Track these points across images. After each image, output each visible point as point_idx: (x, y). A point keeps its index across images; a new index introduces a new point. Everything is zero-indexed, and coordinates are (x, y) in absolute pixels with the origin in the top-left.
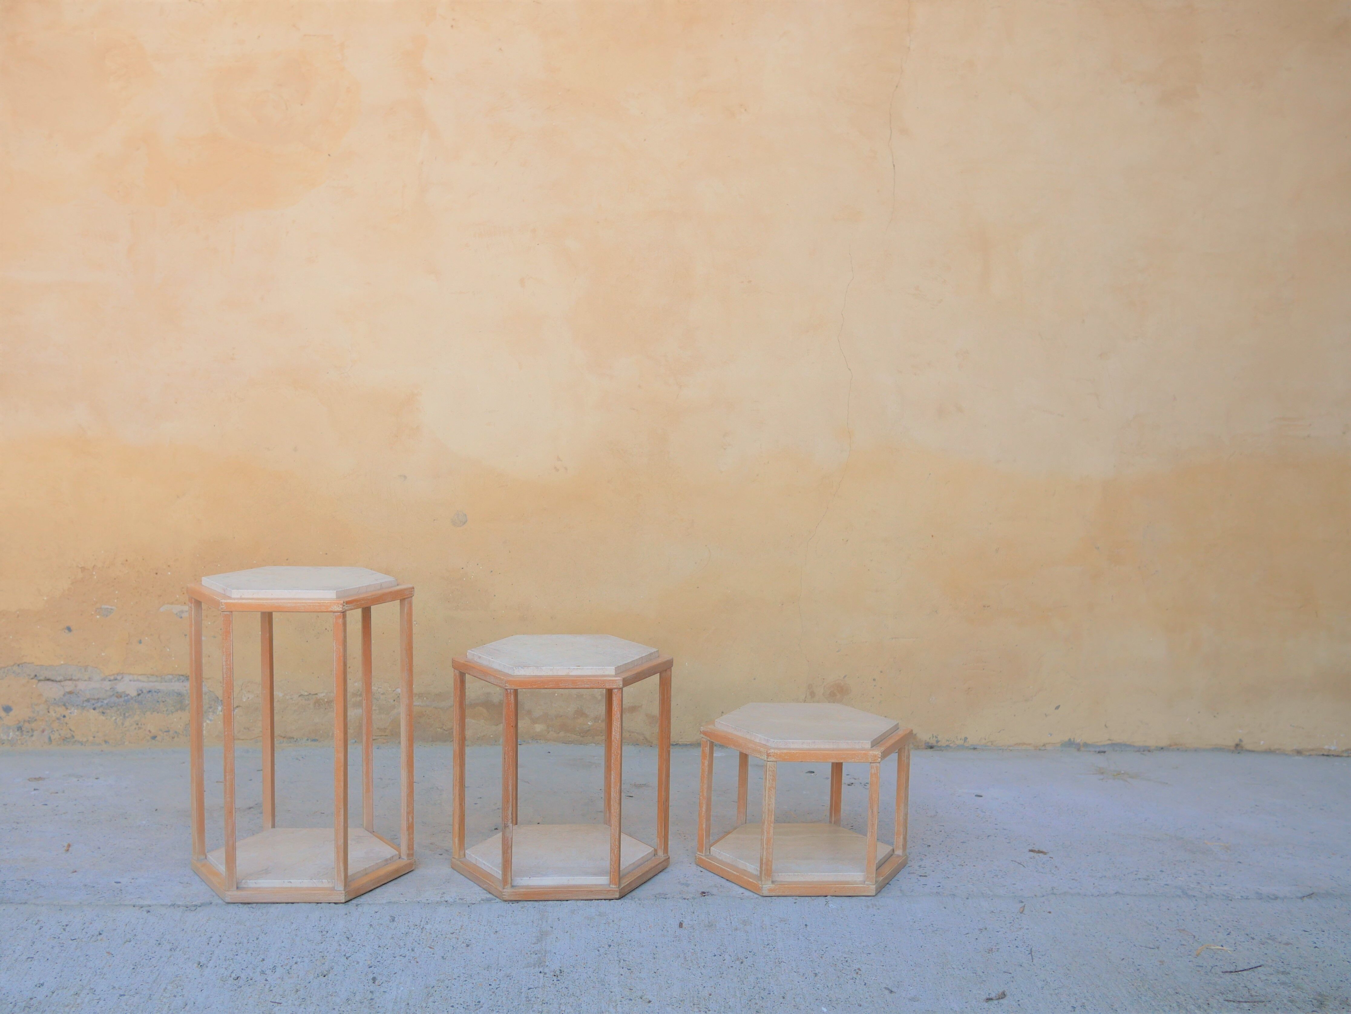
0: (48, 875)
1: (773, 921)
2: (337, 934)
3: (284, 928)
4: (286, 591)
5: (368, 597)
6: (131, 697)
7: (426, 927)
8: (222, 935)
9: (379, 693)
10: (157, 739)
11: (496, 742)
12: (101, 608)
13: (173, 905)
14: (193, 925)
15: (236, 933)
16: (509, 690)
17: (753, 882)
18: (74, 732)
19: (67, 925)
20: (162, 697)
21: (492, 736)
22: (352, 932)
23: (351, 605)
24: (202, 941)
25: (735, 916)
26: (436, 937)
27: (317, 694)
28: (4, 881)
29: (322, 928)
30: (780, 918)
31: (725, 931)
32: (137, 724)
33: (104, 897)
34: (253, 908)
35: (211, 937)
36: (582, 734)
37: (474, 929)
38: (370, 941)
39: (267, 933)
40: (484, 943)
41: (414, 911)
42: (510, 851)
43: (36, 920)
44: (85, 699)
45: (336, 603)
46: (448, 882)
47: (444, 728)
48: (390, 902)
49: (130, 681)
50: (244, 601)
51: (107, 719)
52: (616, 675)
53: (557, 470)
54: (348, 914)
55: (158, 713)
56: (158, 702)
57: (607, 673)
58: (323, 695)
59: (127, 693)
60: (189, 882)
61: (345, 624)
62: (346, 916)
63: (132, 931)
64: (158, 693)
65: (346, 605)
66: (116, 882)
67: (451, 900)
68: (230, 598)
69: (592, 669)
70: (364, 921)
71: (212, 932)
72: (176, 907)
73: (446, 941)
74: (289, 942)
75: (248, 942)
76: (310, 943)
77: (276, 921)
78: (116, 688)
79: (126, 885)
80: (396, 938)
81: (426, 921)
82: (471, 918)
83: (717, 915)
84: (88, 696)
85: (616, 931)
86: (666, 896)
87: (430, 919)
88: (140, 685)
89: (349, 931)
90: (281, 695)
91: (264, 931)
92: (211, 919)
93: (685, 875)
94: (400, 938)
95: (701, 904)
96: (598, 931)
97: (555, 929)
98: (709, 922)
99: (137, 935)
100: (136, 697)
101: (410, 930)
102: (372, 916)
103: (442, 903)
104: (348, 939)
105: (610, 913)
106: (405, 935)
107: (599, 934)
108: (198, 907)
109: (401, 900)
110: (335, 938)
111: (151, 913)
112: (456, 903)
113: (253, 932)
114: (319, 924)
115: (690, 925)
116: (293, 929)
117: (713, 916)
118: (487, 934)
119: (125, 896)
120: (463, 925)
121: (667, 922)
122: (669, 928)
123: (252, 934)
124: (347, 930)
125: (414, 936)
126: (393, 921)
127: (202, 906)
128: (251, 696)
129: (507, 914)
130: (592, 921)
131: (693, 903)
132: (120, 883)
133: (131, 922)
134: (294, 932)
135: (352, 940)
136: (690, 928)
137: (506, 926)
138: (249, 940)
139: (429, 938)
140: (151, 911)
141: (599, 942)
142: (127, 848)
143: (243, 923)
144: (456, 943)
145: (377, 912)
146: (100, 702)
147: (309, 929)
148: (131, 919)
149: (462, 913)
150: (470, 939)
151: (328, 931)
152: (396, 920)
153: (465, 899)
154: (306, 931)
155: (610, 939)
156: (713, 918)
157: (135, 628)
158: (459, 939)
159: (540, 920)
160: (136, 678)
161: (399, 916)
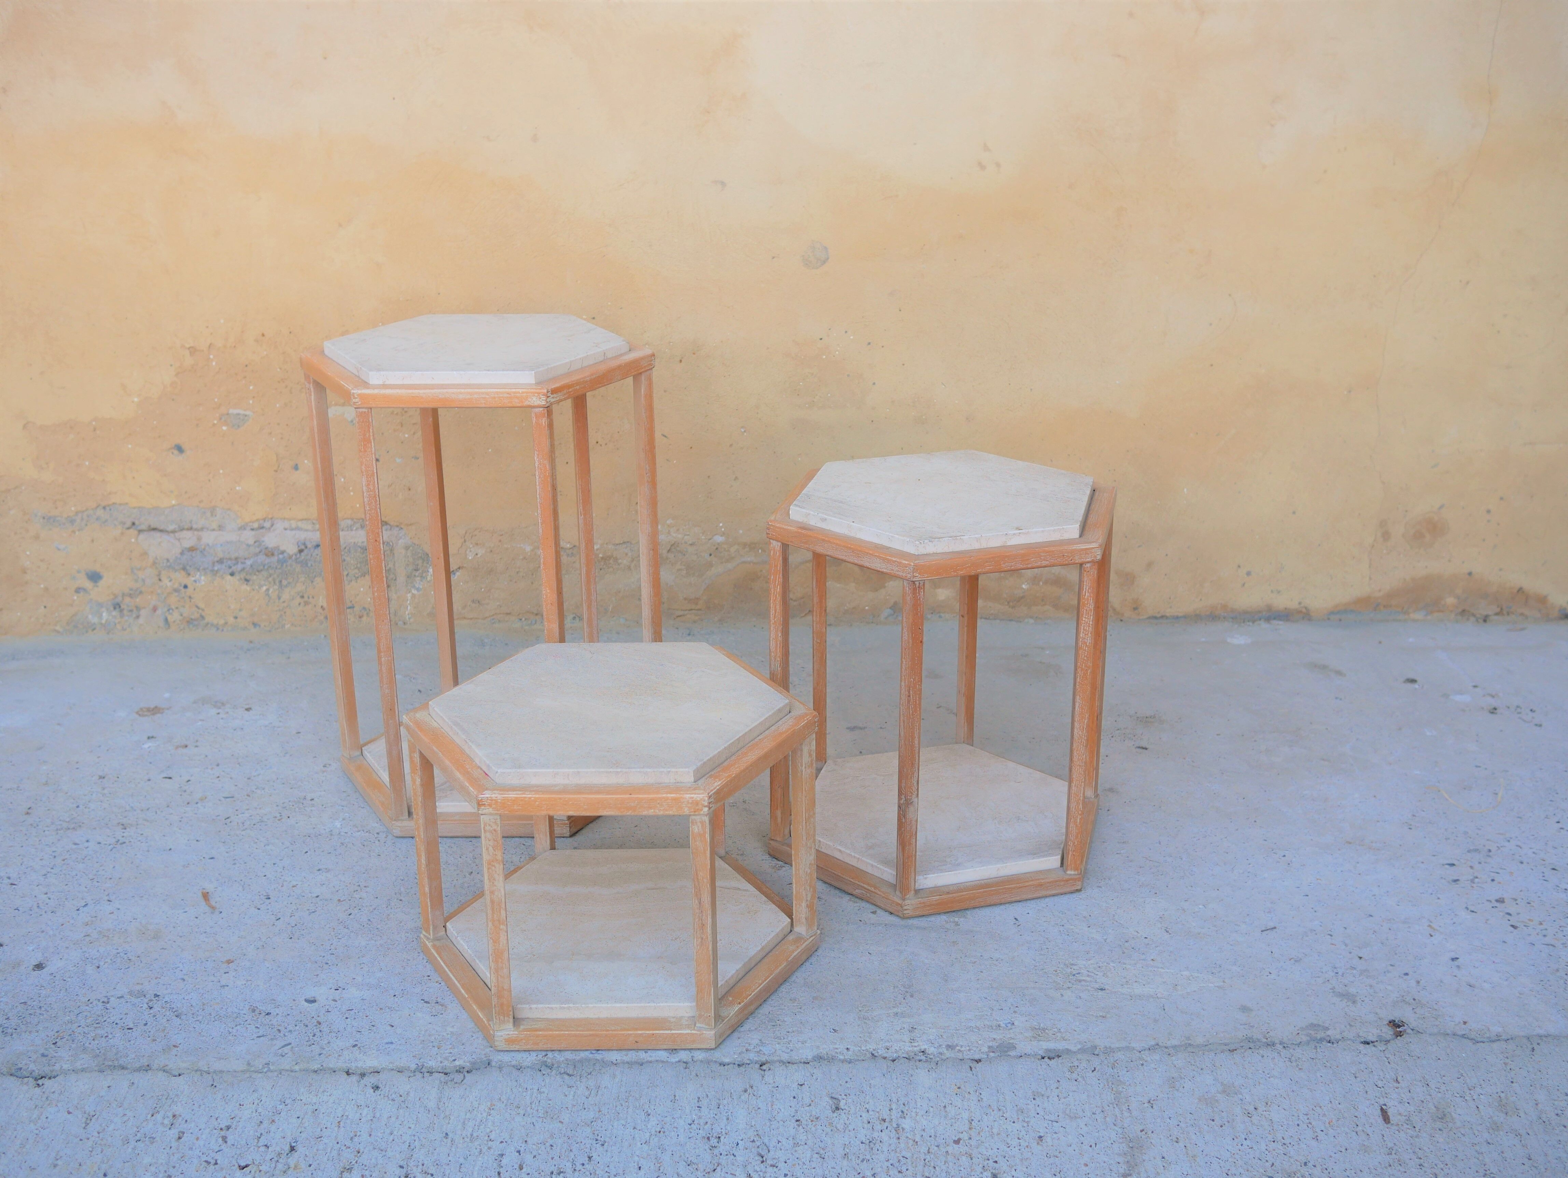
0: (184, 980)
1: (1556, 1103)
2: (738, 1144)
3: (634, 1128)
6: (289, 554)
7: (904, 1126)
8: (522, 1150)
9: (686, 543)
11: (874, 617)
13: (420, 1070)
14: (464, 1123)
15: (548, 1144)
18: (203, 610)
19: (228, 1128)
21: (867, 608)
22: (766, 1141)
25: (1478, 1090)
26: (929, 1152)
28: (106, 1000)
29: (706, 1127)
31: (1476, 1132)
32: (302, 597)
33: (290, 1044)
34: (568, 1075)
35: (502, 1155)
36: (1013, 604)
37: (995, 1131)
39: (605, 1142)
40: (1025, 1169)
41: (872, 1082)
43: (170, 1114)
44: (216, 559)
46: (912, 996)
48: (819, 1058)
51: (253, 590)
53: (983, 167)
54: (750, 1090)
59: (282, 548)
60: (439, 1000)
62: (746, 1095)
63: (352, 1139)
66: (306, 1001)
67: (931, 1050)
70: (783, 1110)
71: (502, 1142)
72: (426, 1075)
73: (951, 1164)
74: (652, 1167)
75: (575, 1170)
76: (692, 1170)
77: (618, 1109)
78: (263, 541)
79: (327, 1007)
80: (854, 1157)
81: (899, 1110)
82: (982, 1099)
83: (1443, 1088)
84: (221, 555)
85: (1270, 1137)
86: (1329, 1033)
87: (906, 1103)
88: (302, 536)
89: (761, 1138)
90: (528, 548)
91: (599, 1138)
92: (494, 1105)
93: (1335, 971)
94: (861, 1158)
95: (1403, 1057)
96: (1237, 1138)
97: (1152, 1132)
98: (1435, 1107)
99: (361, 1152)
100: (296, 555)
101: (876, 1135)
102: (796, 1096)
103: (918, 1058)
104: (761, 1159)
105: (1243, 1087)
106: (867, 1147)
107: (1240, 1144)
108: (466, 1074)
109: (839, 1050)
110: (738, 1158)
111: (382, 1092)
112: (943, 1057)
113: (579, 1140)
114: (700, 1118)
115: (1403, 1117)
116: (653, 1133)
117: (1437, 1090)
118: (1024, 1144)
119: (328, 1043)
120: (972, 1120)
121: (1356, 1107)
122: (1367, 1126)
123: (577, 1145)
124: (756, 1133)
125: (885, 1149)
126: (837, 1108)
127: (474, 1071)
128: (481, 552)
129: (1048, 1089)
130: (1215, 1109)
131: (1387, 1056)
132: (314, 1001)
133: (347, 1116)
134: (656, 1139)
135: (772, 1162)
136: (1408, 1127)
137: (1055, 1124)
138: (575, 1164)
139: (915, 1157)
140: (380, 1086)
141: (1248, 1171)
142: (317, 897)
143: (555, 1117)
144: (972, 1170)
145: (801, 1085)
146: (239, 563)
147: (683, 1130)
148: (347, 1108)
149: (962, 1087)
150: (996, 1159)
151: (720, 1136)
152: (842, 1108)
153: (957, 1045)
154: (678, 1135)
155: (1267, 1161)
156: (1439, 1095)
157: (286, 446)
158: (974, 1159)
159: (1115, 1106)
160: (294, 526)
161: (846, 1095)
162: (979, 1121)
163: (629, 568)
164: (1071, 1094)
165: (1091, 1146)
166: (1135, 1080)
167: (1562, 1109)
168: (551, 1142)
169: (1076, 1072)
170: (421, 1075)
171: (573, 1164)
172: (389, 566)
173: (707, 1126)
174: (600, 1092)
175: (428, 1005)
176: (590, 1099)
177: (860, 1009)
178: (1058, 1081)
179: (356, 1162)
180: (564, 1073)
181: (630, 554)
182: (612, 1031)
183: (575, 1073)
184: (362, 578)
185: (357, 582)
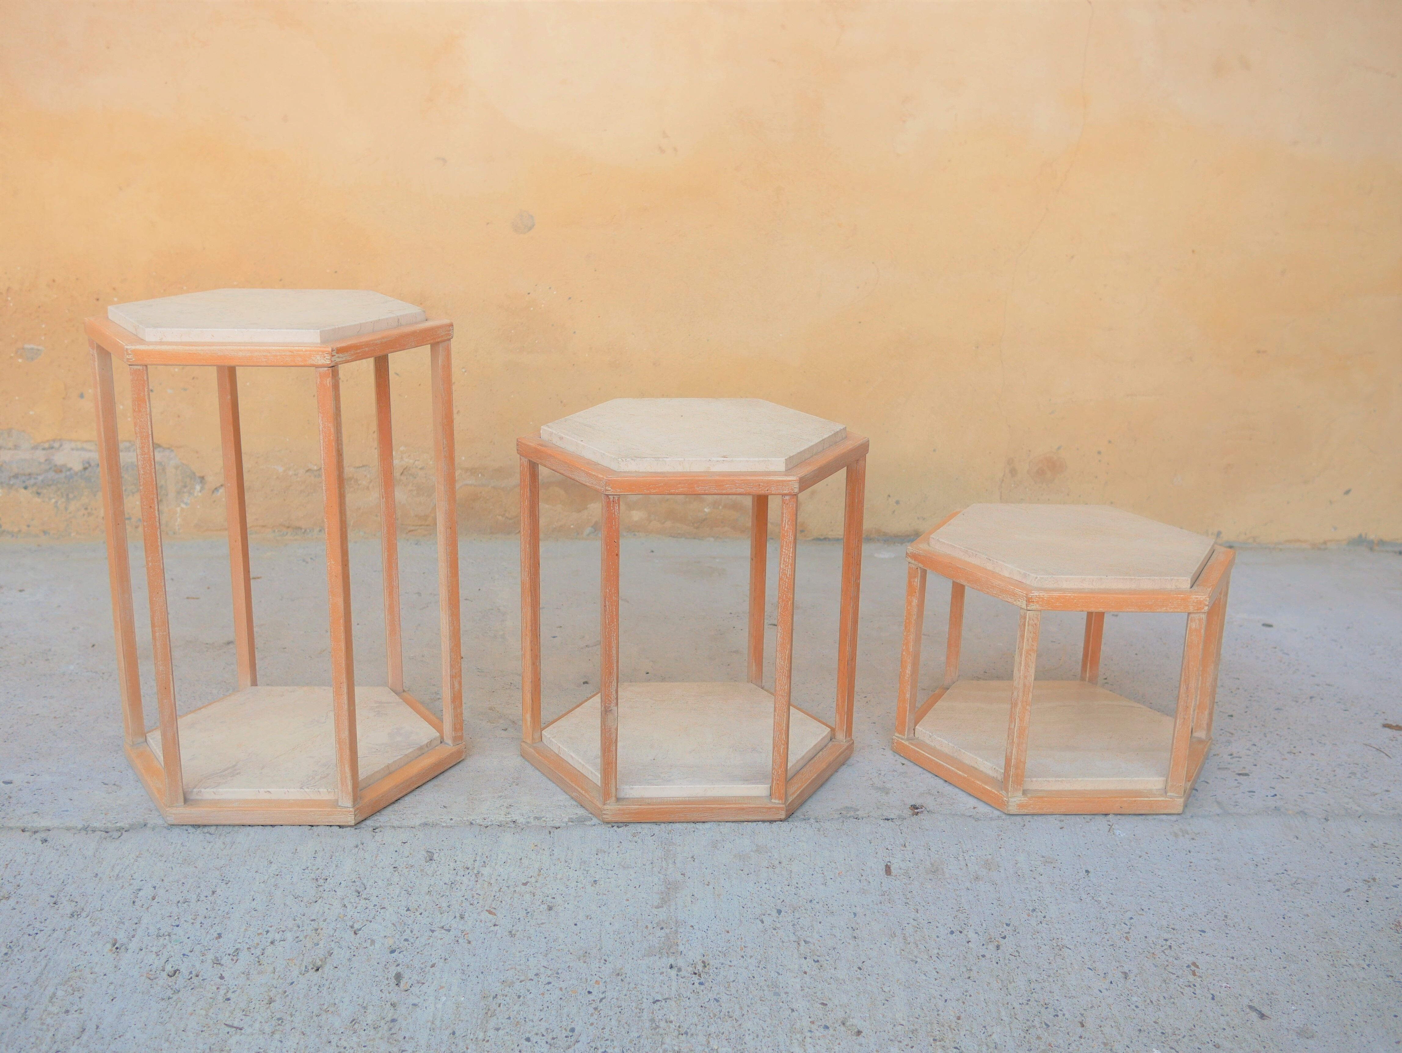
1: (1032, 862)
2: (340, 884)
3: (256, 872)
4: (236, 330)
5: (375, 340)
6: (75, 471)
7: (483, 872)
8: (158, 886)
11: (578, 534)
12: (23, 348)
13: (85, 829)
14: (113, 867)
15: (181, 883)
16: (611, 497)
17: (991, 792)
21: (572, 526)
22: (365, 882)
23: (346, 355)
24: (124, 898)
25: (971, 853)
26: (500, 891)
29: (317, 872)
30: (1043, 857)
31: (960, 882)
34: (210, 834)
35: (140, 890)
36: (695, 525)
37: (559, 876)
38: (392, 898)
39: (229, 881)
40: (576, 903)
41: (464, 840)
42: (614, 748)
44: (12, 474)
45: (320, 351)
46: (517, 785)
47: (507, 515)
48: (426, 824)
49: (72, 449)
50: (164, 348)
51: (44, 502)
52: (788, 471)
53: (663, 151)
54: (360, 846)
57: (772, 468)
59: (69, 466)
60: (117, 783)
61: (336, 387)
62: (357, 850)
63: (15, 876)
65: (337, 355)
66: (4, 782)
67: (521, 820)
68: (142, 341)
69: (747, 461)
70: (384, 860)
71: (142, 881)
72: (90, 832)
73: (516, 899)
74: (264, 899)
75: (198, 900)
76: (297, 901)
77: (246, 858)
78: (53, 460)
79: (20, 787)
80: (435, 894)
81: (482, 861)
82: (553, 854)
83: (942, 851)
84: (16, 471)
85: (786, 883)
86: (858, 813)
87: (489, 856)
88: (87, 455)
89: (361, 879)
90: (281, 470)
91: (225, 879)
92: (142, 854)
93: (879, 772)
94: (442, 894)
95: (914, 830)
96: (758, 882)
97: (689, 878)
98: (931, 864)
99: (21, 885)
100: (81, 472)
101: (458, 878)
102: (398, 850)
103: (508, 825)
104: (358, 895)
105: (773, 848)
106: (449, 886)
107: (759, 887)
108: (124, 832)
109: (444, 820)
110: (338, 893)
111: (49, 844)
112: (529, 825)
113: (207, 880)
114: (314, 865)
115: (902, 871)
116: (272, 875)
117: (936, 852)
118: (580, 885)
119: (14, 810)
120: (542, 869)
121: (865, 863)
122: (870, 876)
123: (205, 883)
124: (357, 876)
125: (463, 888)
126: (431, 860)
127: (131, 830)
129: (611, 848)
130: (746, 863)
131: (901, 828)
132: (11, 783)
133: (15, 860)
134: (273, 880)
135: (365, 896)
136: (904, 877)
137: (610, 872)
138: (200, 897)
139: (487, 894)
140: (49, 839)
141: (761, 905)
142: (37, 715)
143: (192, 863)
144: (532, 904)
145: (405, 843)
146: (32, 478)
147: (297, 874)
148: (16, 855)
149: (539, 845)
150: (554, 896)
151: (327, 878)
152: (435, 859)
153: (543, 817)
154: (292, 877)
155: (779, 899)
156: (937, 856)
157: (73, 377)
158: (536, 896)
159: (663, 860)
160: (79, 447)
161: (440, 850)
162: (547, 870)
163: (368, 488)
164: (628, 851)
165: (635, 887)
166: (685, 842)
167: (1036, 866)
168: (183, 881)
169: (638, 837)
170: (85, 832)
171: (199, 895)
172: (161, 482)
173: (319, 870)
174: (234, 847)
175: (107, 786)
176: (225, 851)
177: (471, 793)
178: (621, 842)
179: (15, 893)
180: (207, 833)
181: (368, 476)
183: (216, 832)
184: (138, 493)
185: (133, 496)
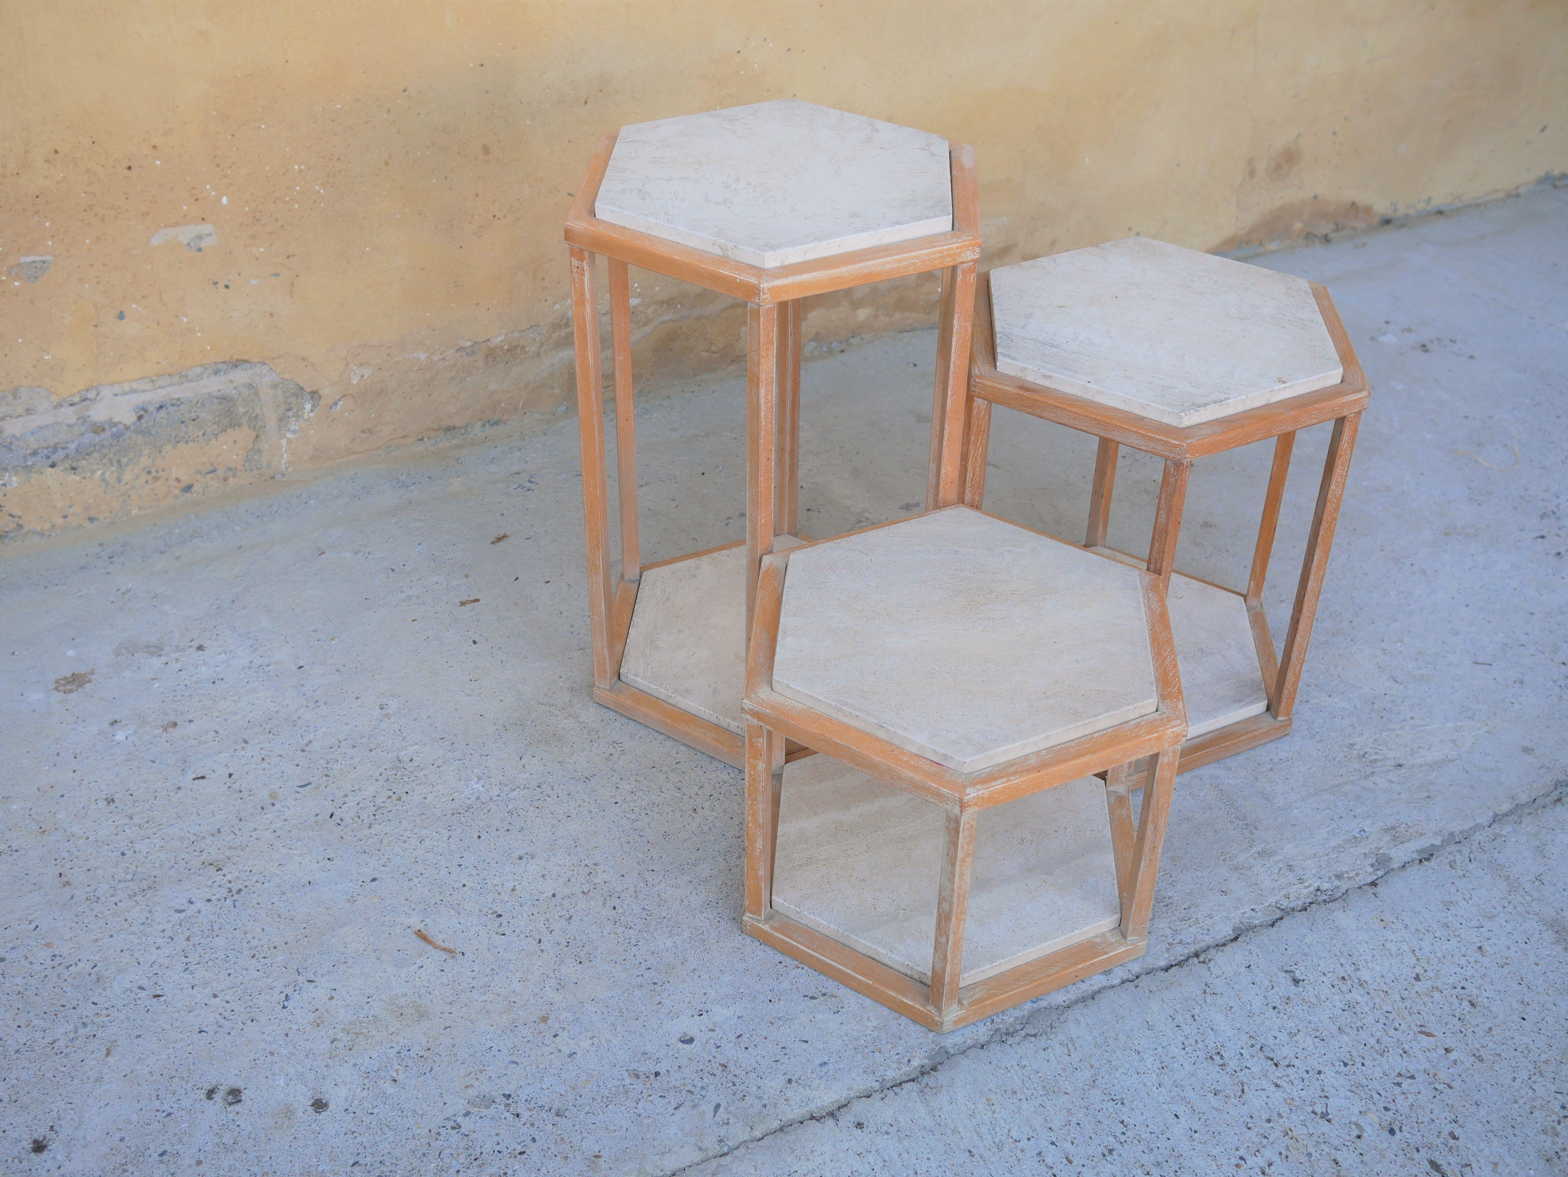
0: (516, 1063)
2: (1242, 1055)
3: (1137, 1073)
6: (125, 425)
7: (1364, 978)
8: (1054, 1139)
10: (193, 489)
12: (19, 265)
13: (885, 1086)
14: (977, 1132)
15: (1073, 1124)
18: (20, 517)
20: (190, 412)
22: (1263, 1041)
26: (1403, 998)
27: (488, 340)
28: (452, 1124)
29: (1199, 1046)
32: (149, 473)
33: (719, 1105)
34: (1033, 1036)
39: (1122, 1099)
41: (1306, 941)
44: (29, 452)
46: (1255, 828)
48: (1240, 930)
49: (116, 395)
51: (85, 478)
54: (1208, 990)
55: (187, 442)
56: (183, 422)
58: (499, 339)
59: (115, 420)
60: (822, 990)
62: (1209, 996)
64: (178, 406)
66: (682, 1042)
67: (1325, 886)
70: (1253, 1002)
71: (1029, 1139)
72: (896, 1089)
73: (1429, 1004)
74: (1187, 1111)
76: (1223, 1099)
77: (1106, 1057)
78: (89, 417)
79: (712, 1042)
80: (1348, 1029)
81: (1349, 963)
82: (1406, 925)
84: (34, 445)
87: (1350, 953)
88: (138, 399)
89: (1256, 1039)
90: (423, 356)
91: (1114, 1097)
92: (989, 1098)
94: (1354, 1026)
100: (134, 424)
101: (1348, 997)
102: (1253, 981)
104: (1275, 1063)
106: (1351, 1013)
108: (933, 1073)
109: (1248, 914)
110: (1253, 1070)
111: (870, 1128)
112: (1342, 890)
113: (1098, 1107)
114: (1187, 1037)
116: (1157, 1071)
118: (1471, 960)
119: (759, 1088)
120: (1414, 951)
123: (1101, 1113)
124: (1248, 1036)
125: (1367, 1010)
126: (1297, 981)
127: (938, 1067)
128: (367, 372)
129: (1451, 894)
132: (691, 1039)
134: (1166, 1078)
135: (1286, 1062)
137: (1481, 929)
140: (861, 1121)
142: (554, 895)
143: (1056, 1089)
145: (1249, 967)
146: (59, 450)
147: (1182, 1058)
149: (1383, 918)
150: (1461, 985)
151: (1219, 1051)
152: (1301, 979)
153: (1343, 873)
154: (1181, 1065)
157: (106, 292)
158: (1444, 992)
159: (1514, 893)
160: (127, 389)
161: (1296, 964)
162: (1419, 949)
163: (538, 354)
164: (1472, 893)
165: (1526, 943)
166: (1511, 860)
168: (1074, 1120)
169: (1457, 867)
170: (892, 1092)
171: (1113, 1135)
172: (256, 412)
173: (1199, 1044)
174: (1077, 1045)
175: (818, 1001)
176: (1073, 1055)
177: (1222, 858)
178: (1452, 883)
181: (538, 339)
182: (1054, 974)
183: (1037, 1031)
184: (224, 433)
185: (217, 440)
